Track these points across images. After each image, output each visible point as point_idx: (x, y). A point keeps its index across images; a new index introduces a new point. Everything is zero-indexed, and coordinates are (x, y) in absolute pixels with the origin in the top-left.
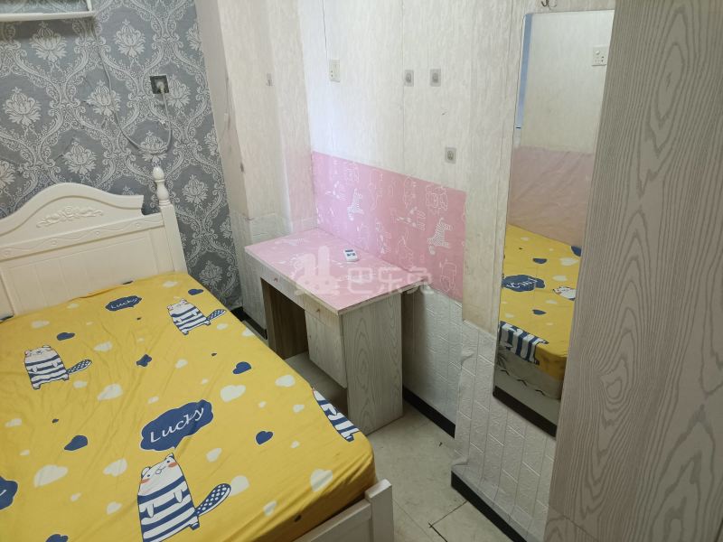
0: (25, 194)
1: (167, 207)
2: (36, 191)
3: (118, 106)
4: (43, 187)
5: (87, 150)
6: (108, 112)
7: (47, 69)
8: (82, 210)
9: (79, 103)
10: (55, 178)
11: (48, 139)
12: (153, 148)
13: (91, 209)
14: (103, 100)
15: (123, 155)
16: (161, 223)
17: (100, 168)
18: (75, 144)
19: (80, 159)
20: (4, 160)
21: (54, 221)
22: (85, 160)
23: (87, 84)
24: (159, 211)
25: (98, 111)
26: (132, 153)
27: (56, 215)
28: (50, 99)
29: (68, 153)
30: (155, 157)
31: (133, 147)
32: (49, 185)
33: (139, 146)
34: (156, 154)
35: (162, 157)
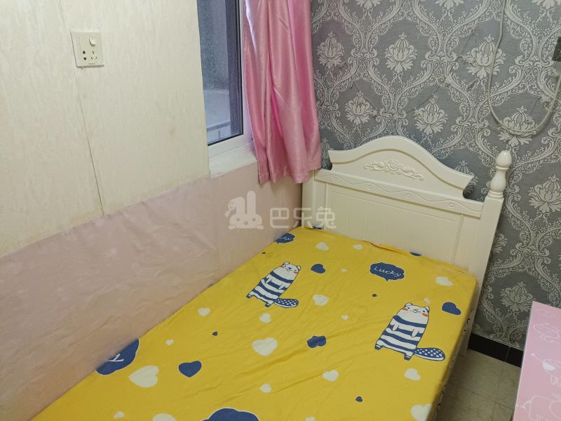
0: (371, 135)
1: (494, 200)
2: (380, 136)
3: (497, 69)
4: (388, 134)
5: (442, 111)
6: (482, 74)
7: (438, 16)
8: (405, 168)
9: (455, 57)
10: (400, 130)
11: (409, 91)
12: (517, 128)
13: (414, 170)
14: (483, 60)
15: (478, 126)
16: (477, 214)
17: (446, 132)
18: (433, 101)
19: (431, 119)
20: (367, 101)
21: (380, 169)
22: (435, 120)
23: (473, 38)
24: (483, 200)
25: (472, 70)
26: (488, 127)
27: (382, 164)
28: (428, 49)
29: (422, 109)
30: (515, 138)
31: (493, 121)
32: (392, 134)
33: (500, 122)
34: (517, 136)
35: (523, 141)
